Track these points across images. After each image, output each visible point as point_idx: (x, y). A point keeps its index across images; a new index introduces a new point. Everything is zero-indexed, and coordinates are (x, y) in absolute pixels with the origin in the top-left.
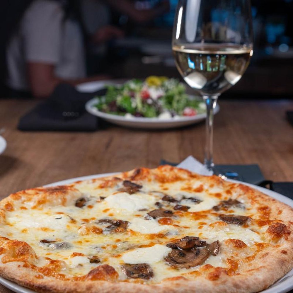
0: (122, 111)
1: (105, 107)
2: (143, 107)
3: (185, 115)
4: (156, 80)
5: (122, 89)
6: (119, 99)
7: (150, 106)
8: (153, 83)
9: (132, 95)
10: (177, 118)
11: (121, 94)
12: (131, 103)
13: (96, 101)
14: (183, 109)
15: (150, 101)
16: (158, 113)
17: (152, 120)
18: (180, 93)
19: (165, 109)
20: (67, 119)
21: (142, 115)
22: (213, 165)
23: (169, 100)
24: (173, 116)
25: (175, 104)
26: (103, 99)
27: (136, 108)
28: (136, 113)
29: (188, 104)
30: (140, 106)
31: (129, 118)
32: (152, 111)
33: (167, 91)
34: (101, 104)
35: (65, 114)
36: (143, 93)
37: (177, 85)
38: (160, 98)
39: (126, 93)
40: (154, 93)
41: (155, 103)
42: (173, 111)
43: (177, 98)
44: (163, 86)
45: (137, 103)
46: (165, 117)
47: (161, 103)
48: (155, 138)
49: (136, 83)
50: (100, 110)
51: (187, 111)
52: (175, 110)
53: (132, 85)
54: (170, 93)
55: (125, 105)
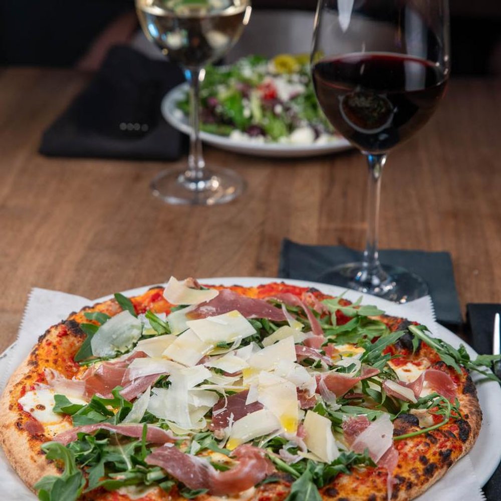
0: (226, 123)
2: (264, 116)
9: (245, 91)
10: (325, 142)
12: (241, 109)
16: (291, 128)
19: (304, 123)
21: (262, 132)
24: (317, 135)
28: (251, 129)
30: (257, 113)
31: (236, 138)
38: (294, 98)
40: (284, 90)
45: (253, 108)
52: (321, 121)
53: (247, 70)
55: (231, 113)
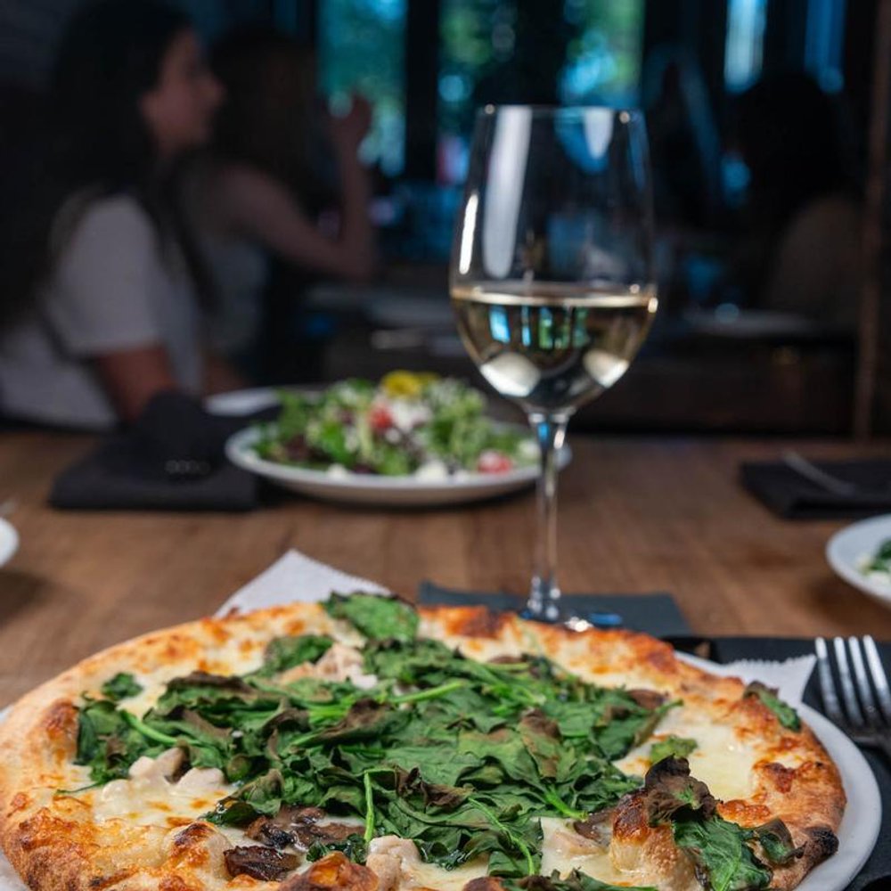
0: (320, 459)
1: (276, 449)
2: (376, 449)
3: (482, 469)
4: (410, 382)
5: (322, 405)
6: (314, 431)
7: (392, 447)
8: (400, 390)
9: (348, 417)
10: (464, 479)
11: (317, 418)
12: (342, 440)
13: (253, 435)
14: (478, 454)
15: (393, 436)
16: (414, 464)
17: (396, 482)
18: (471, 415)
19: (432, 454)
20: (177, 479)
21: (371, 470)
22: (555, 593)
23: (443, 432)
24: (451, 471)
25: (457, 444)
26: (273, 431)
27: (357, 453)
28: (355, 464)
29: (490, 443)
30: (367, 447)
31: (337, 476)
32: (397, 461)
33: (436, 409)
34: (266, 442)
35: (175, 467)
36: (376, 416)
37: (463, 395)
38: (418, 426)
39: (331, 413)
40: (404, 415)
41: (406, 440)
42: (453, 461)
43: (462, 426)
44: (425, 396)
45: (359, 438)
46: (433, 476)
47: (422, 439)
48: (407, 530)
49: (358, 389)
50: (265, 456)
51: (490, 459)
52: (456, 456)
53: (348, 394)
54: (445, 415)
55: (329, 445)
